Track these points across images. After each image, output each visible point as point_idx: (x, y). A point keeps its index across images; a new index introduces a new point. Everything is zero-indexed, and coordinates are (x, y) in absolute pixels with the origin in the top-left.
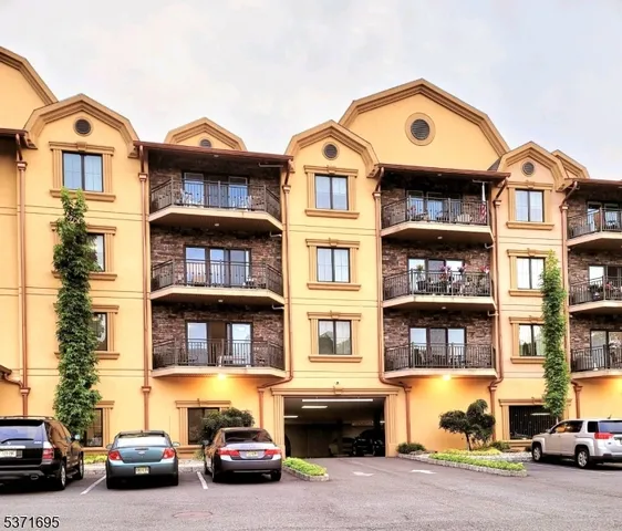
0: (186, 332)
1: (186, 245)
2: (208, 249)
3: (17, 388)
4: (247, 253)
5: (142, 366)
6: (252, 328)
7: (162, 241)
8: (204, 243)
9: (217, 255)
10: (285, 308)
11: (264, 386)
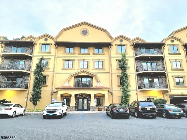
0: (144, 81)
1: (142, 62)
2: (147, 63)
3: (110, 93)
4: (156, 63)
5: (136, 88)
6: (159, 79)
7: (137, 61)
8: (146, 61)
9: (149, 64)
10: (167, 75)
11: (164, 93)
